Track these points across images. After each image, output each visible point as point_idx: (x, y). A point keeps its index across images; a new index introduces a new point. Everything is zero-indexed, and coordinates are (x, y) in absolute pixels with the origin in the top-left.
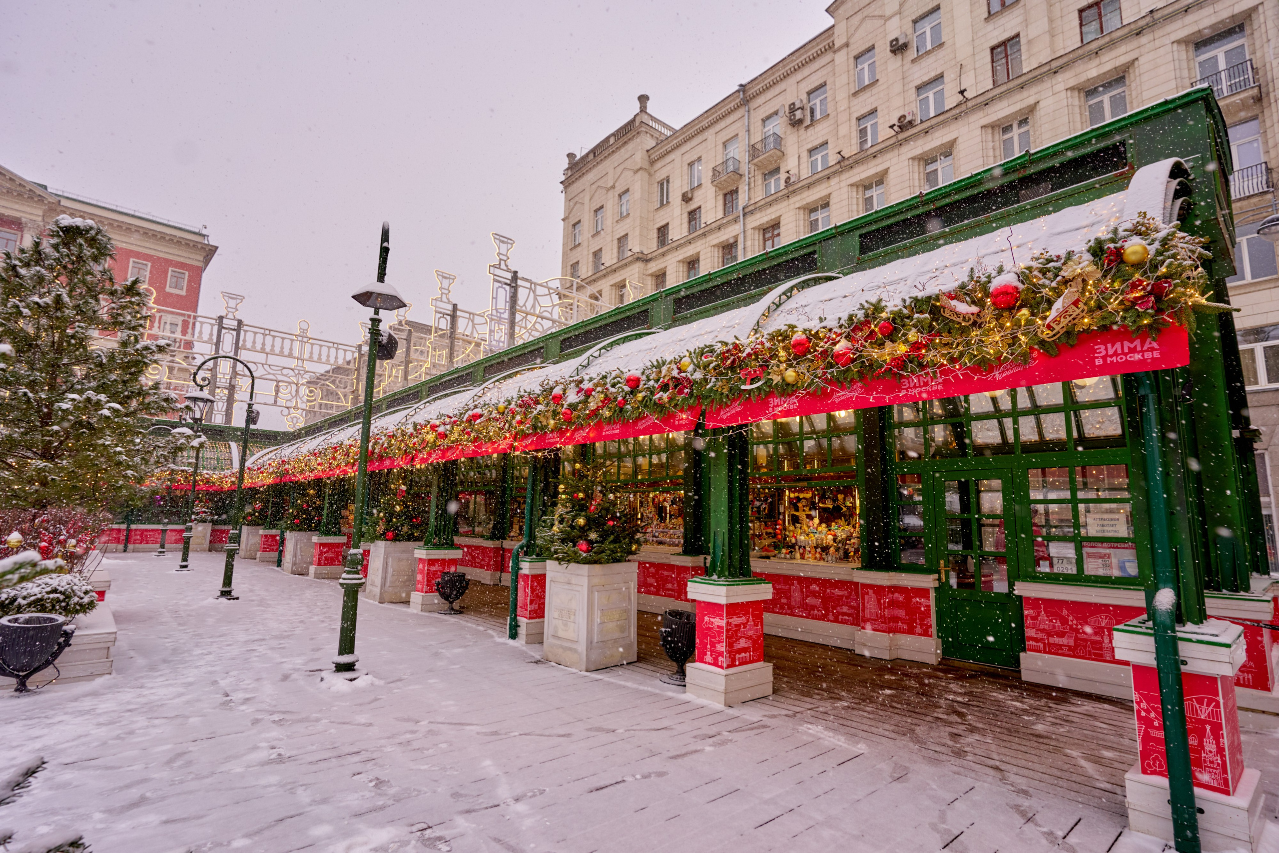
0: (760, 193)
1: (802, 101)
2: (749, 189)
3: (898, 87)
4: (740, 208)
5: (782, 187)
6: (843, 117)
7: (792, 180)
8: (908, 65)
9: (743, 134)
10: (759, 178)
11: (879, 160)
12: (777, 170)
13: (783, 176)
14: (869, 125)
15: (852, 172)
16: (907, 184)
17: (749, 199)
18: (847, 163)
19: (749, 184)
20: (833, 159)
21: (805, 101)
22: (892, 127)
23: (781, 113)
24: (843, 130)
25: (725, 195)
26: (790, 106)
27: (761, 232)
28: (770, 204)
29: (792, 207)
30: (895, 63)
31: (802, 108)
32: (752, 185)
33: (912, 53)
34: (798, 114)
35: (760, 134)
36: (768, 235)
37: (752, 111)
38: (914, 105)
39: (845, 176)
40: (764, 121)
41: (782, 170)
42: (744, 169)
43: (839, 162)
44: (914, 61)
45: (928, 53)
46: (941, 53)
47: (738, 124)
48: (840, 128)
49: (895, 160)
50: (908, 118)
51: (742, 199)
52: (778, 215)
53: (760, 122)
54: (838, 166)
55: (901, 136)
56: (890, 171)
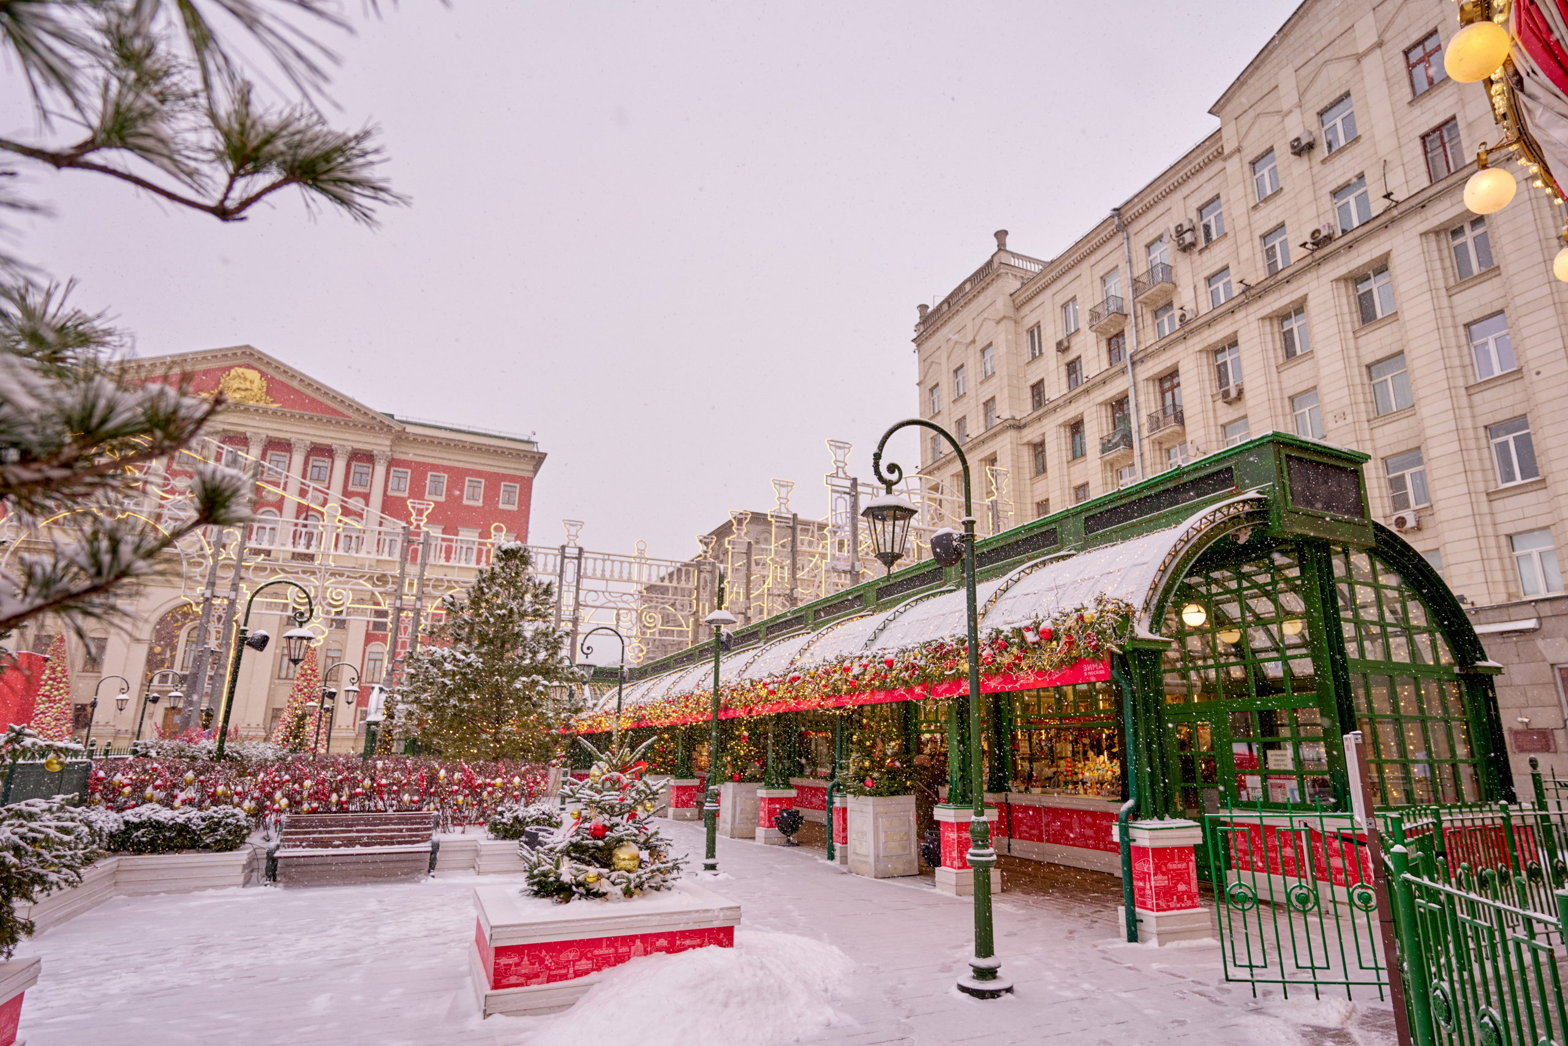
0: (1151, 334)
1: (1191, 221)
2: (1137, 332)
3: (1307, 196)
4: (1128, 357)
5: (1177, 327)
6: (1243, 237)
7: (1188, 317)
8: (1317, 167)
9: (1124, 267)
10: (1149, 318)
11: (1294, 285)
12: (1169, 305)
13: (1177, 313)
14: (1277, 243)
15: (1260, 303)
16: (1332, 313)
17: (1139, 343)
18: (1253, 292)
19: (1136, 325)
20: (1237, 289)
21: (1195, 220)
22: (1304, 245)
23: (1166, 238)
24: (1245, 252)
25: (1109, 341)
26: (1177, 228)
27: (1157, 384)
28: (1164, 349)
29: (1191, 350)
30: (1300, 166)
31: (1192, 230)
32: (1141, 326)
33: (1321, 152)
34: (1188, 238)
35: (1144, 263)
36: (1167, 385)
37: (1132, 238)
38: (1330, 214)
39: (1251, 309)
40: (1148, 246)
41: (1176, 305)
42: (1129, 308)
43: (1244, 292)
44: (1324, 162)
45: (1341, 150)
46: (1357, 149)
47: (1117, 254)
48: (1240, 250)
49: (1314, 284)
50: (1324, 233)
51: (1130, 344)
52: (1174, 361)
53: (1143, 249)
54: (1243, 297)
55: (1318, 254)
56: (1310, 297)
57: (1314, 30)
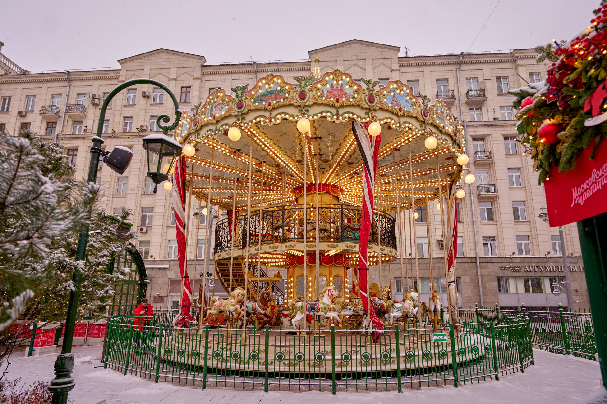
0: (70, 130)
1: (99, 96)
2: (63, 126)
3: (143, 112)
4: (56, 135)
5: (82, 133)
6: (117, 113)
7: (88, 131)
8: (148, 105)
9: (64, 95)
10: (70, 123)
11: (130, 140)
12: (81, 122)
13: (84, 128)
14: (129, 122)
15: (117, 140)
16: (140, 155)
17: (62, 131)
18: (116, 135)
19: (64, 123)
20: (110, 131)
21: (101, 96)
22: (137, 128)
23: (87, 96)
24: (117, 119)
25: (48, 123)
26: (93, 95)
27: (67, 150)
28: (74, 139)
29: (85, 144)
30: (143, 101)
31: (99, 99)
32: (66, 124)
33: (151, 101)
34: (96, 101)
35: (75, 100)
36: (71, 153)
37: (72, 87)
38: (148, 123)
39: (113, 140)
40: (79, 94)
41: (84, 124)
42: (62, 114)
43: (112, 133)
44: (151, 105)
45: (157, 104)
46: (161, 107)
47: (63, 89)
48: (115, 117)
49: (137, 143)
50: (145, 128)
51: (58, 129)
52: (77, 145)
53: (76, 95)
54: (111, 135)
55: (141, 134)
56: (134, 146)
57: (160, 60)
